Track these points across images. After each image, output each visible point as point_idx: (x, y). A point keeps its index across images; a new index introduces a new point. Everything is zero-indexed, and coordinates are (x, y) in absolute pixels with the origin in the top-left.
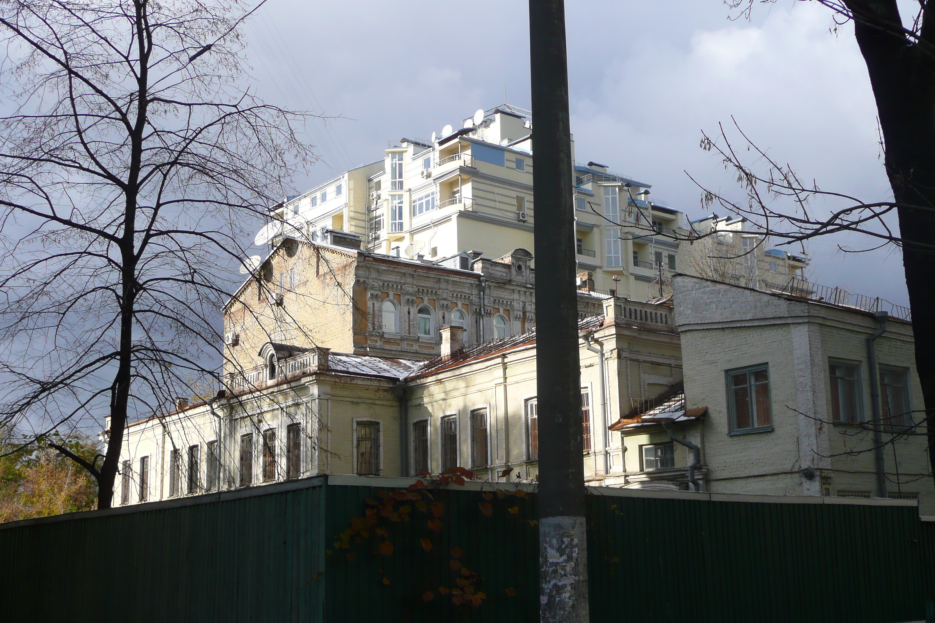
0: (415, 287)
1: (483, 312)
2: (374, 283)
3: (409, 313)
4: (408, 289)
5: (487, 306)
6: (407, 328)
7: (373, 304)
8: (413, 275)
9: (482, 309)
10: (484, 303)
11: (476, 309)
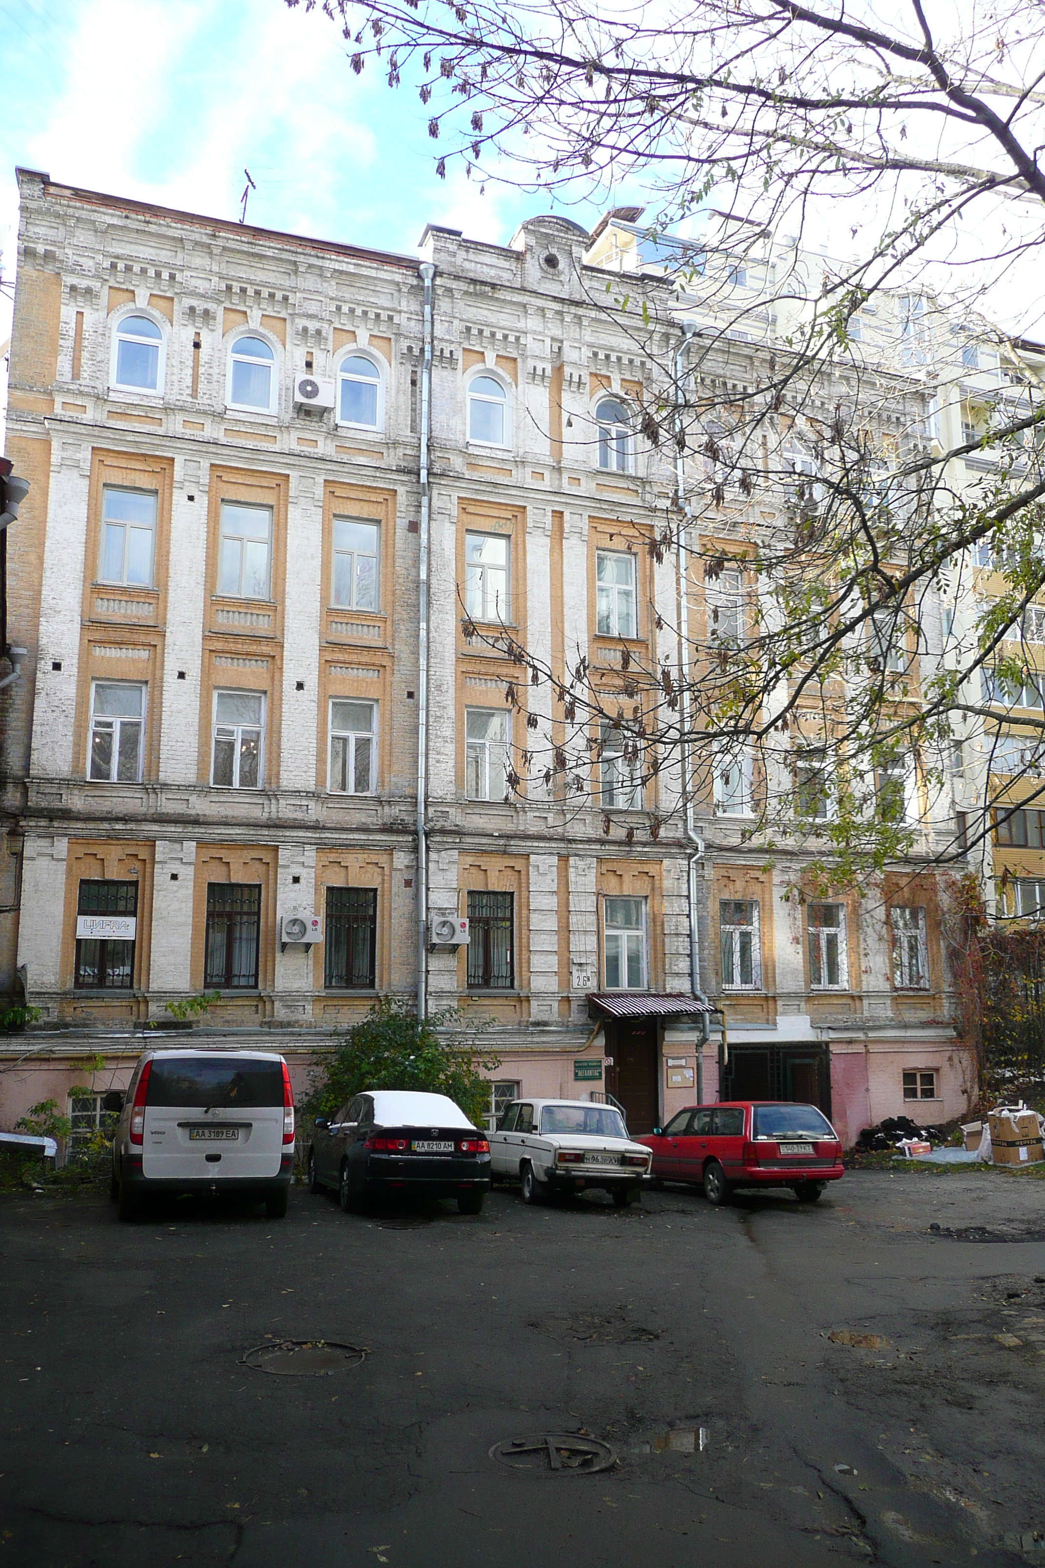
0: (215, 279)
1: (428, 356)
2: (82, 261)
3: (197, 345)
4: (194, 282)
5: (442, 340)
6: (188, 381)
7: (80, 314)
8: (209, 246)
9: (427, 348)
10: (432, 333)
11: (410, 349)
